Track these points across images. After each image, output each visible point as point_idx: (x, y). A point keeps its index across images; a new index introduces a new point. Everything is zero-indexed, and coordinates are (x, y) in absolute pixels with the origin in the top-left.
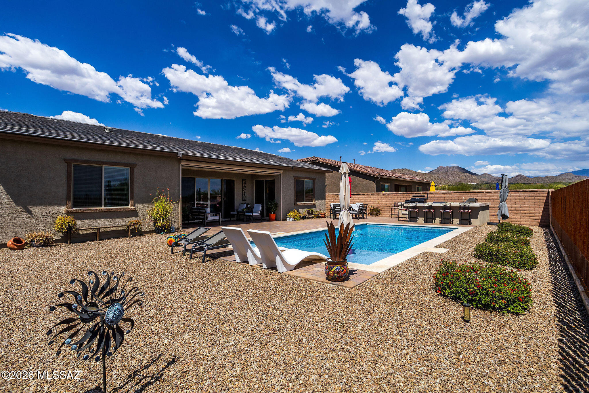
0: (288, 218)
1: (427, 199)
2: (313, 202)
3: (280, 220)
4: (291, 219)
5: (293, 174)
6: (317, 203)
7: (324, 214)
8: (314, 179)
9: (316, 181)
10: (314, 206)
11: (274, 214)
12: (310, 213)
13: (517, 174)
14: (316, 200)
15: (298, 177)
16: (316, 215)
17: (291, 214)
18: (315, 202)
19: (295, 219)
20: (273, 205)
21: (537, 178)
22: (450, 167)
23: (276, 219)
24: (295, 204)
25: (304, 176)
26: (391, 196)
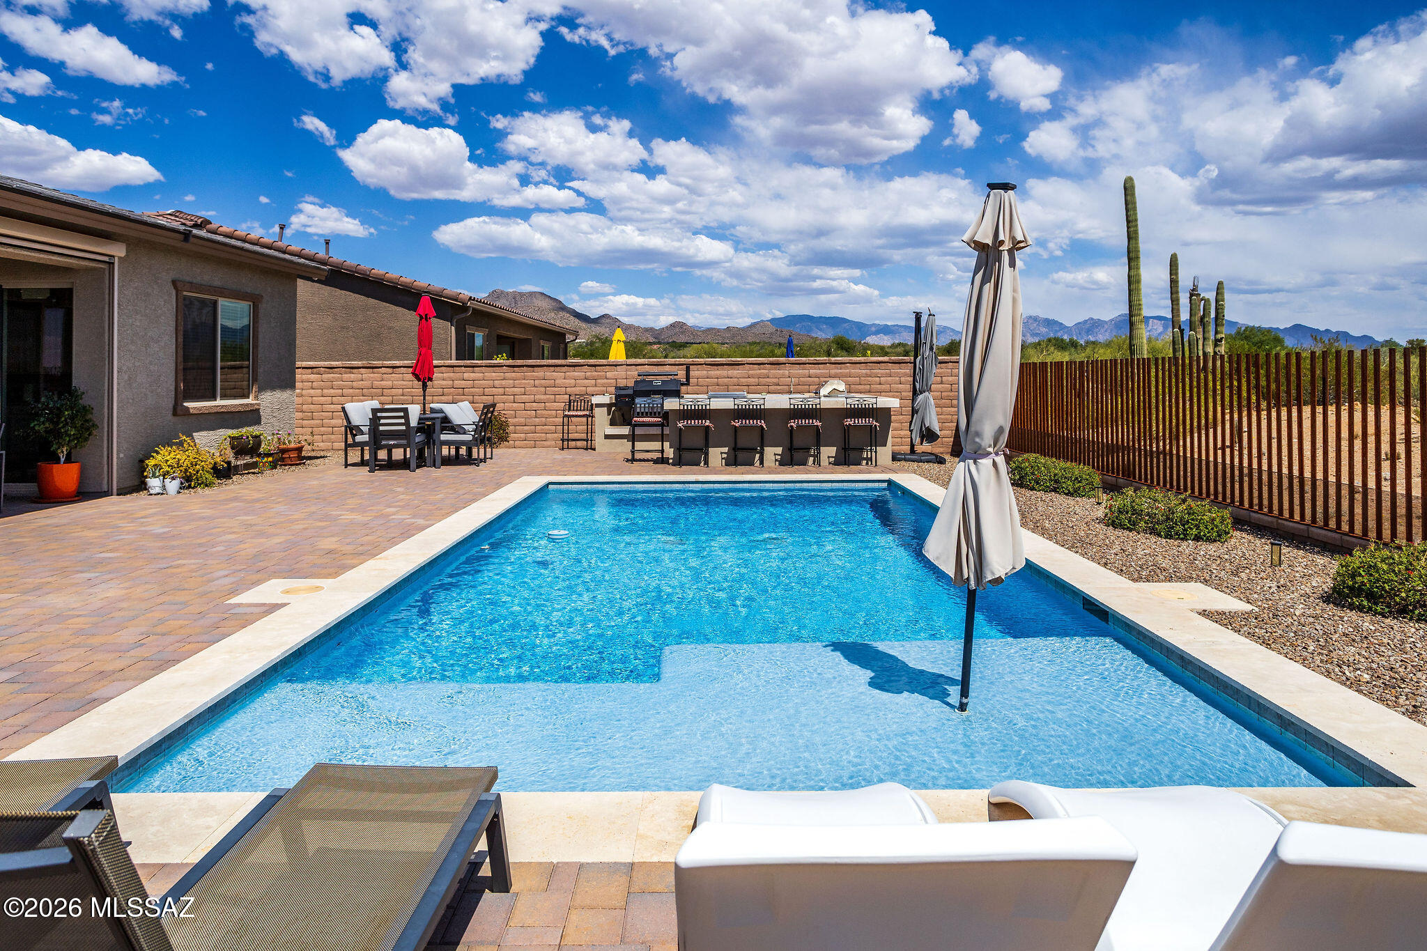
0: (154, 483)
1: (688, 383)
2: (250, 400)
3: (107, 493)
4: (172, 486)
5: (169, 269)
6: (267, 401)
7: (300, 449)
8: (255, 300)
9: (263, 307)
10: (253, 416)
11: (74, 469)
12: (241, 448)
13: (671, 320)
14: (261, 389)
15: (193, 286)
16: (268, 455)
17: (164, 456)
18: (256, 397)
19: (189, 481)
20: (72, 418)
21: (710, 330)
22: (522, 294)
23: (83, 494)
24: (178, 411)
25: (217, 283)
26: (539, 373)
